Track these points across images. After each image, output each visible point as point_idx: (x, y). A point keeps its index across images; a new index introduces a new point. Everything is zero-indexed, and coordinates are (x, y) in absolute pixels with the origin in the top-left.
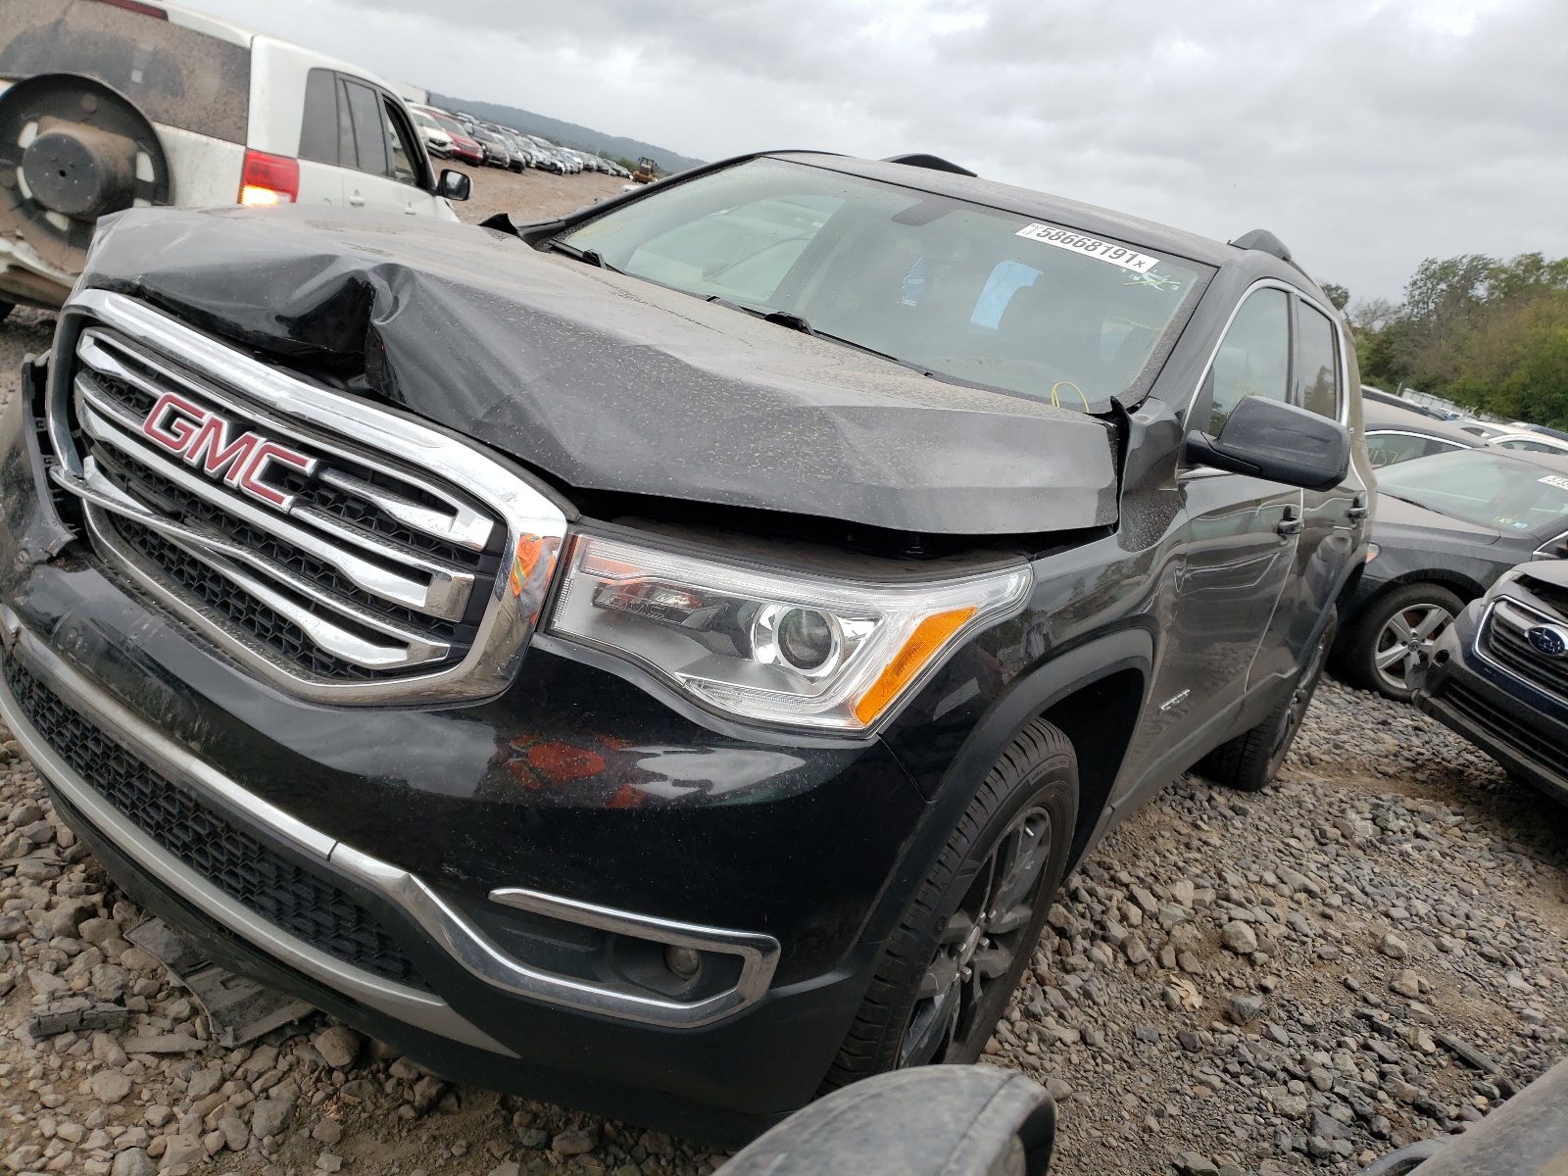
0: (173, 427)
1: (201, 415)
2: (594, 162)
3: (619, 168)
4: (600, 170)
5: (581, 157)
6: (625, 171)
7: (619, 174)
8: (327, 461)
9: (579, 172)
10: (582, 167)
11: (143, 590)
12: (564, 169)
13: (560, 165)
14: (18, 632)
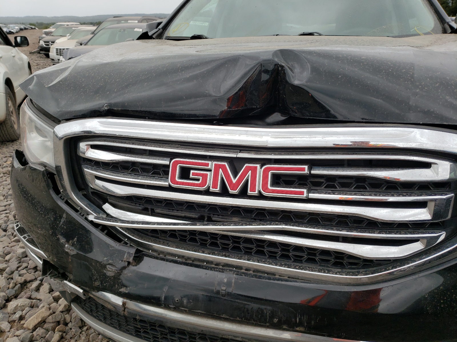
0: (191, 176)
1: (207, 165)
2: (22, 27)
3: (31, 26)
4: (25, 29)
5: (17, 26)
6: (33, 27)
7: (32, 28)
8: (313, 164)
9: (19, 32)
10: (19, 29)
11: (192, 259)
12: (14, 32)
13: (12, 31)
14: (124, 304)
